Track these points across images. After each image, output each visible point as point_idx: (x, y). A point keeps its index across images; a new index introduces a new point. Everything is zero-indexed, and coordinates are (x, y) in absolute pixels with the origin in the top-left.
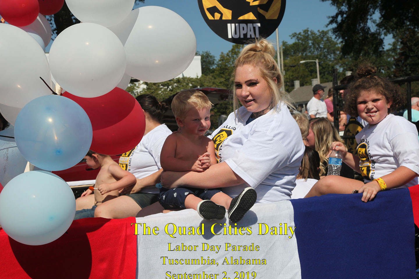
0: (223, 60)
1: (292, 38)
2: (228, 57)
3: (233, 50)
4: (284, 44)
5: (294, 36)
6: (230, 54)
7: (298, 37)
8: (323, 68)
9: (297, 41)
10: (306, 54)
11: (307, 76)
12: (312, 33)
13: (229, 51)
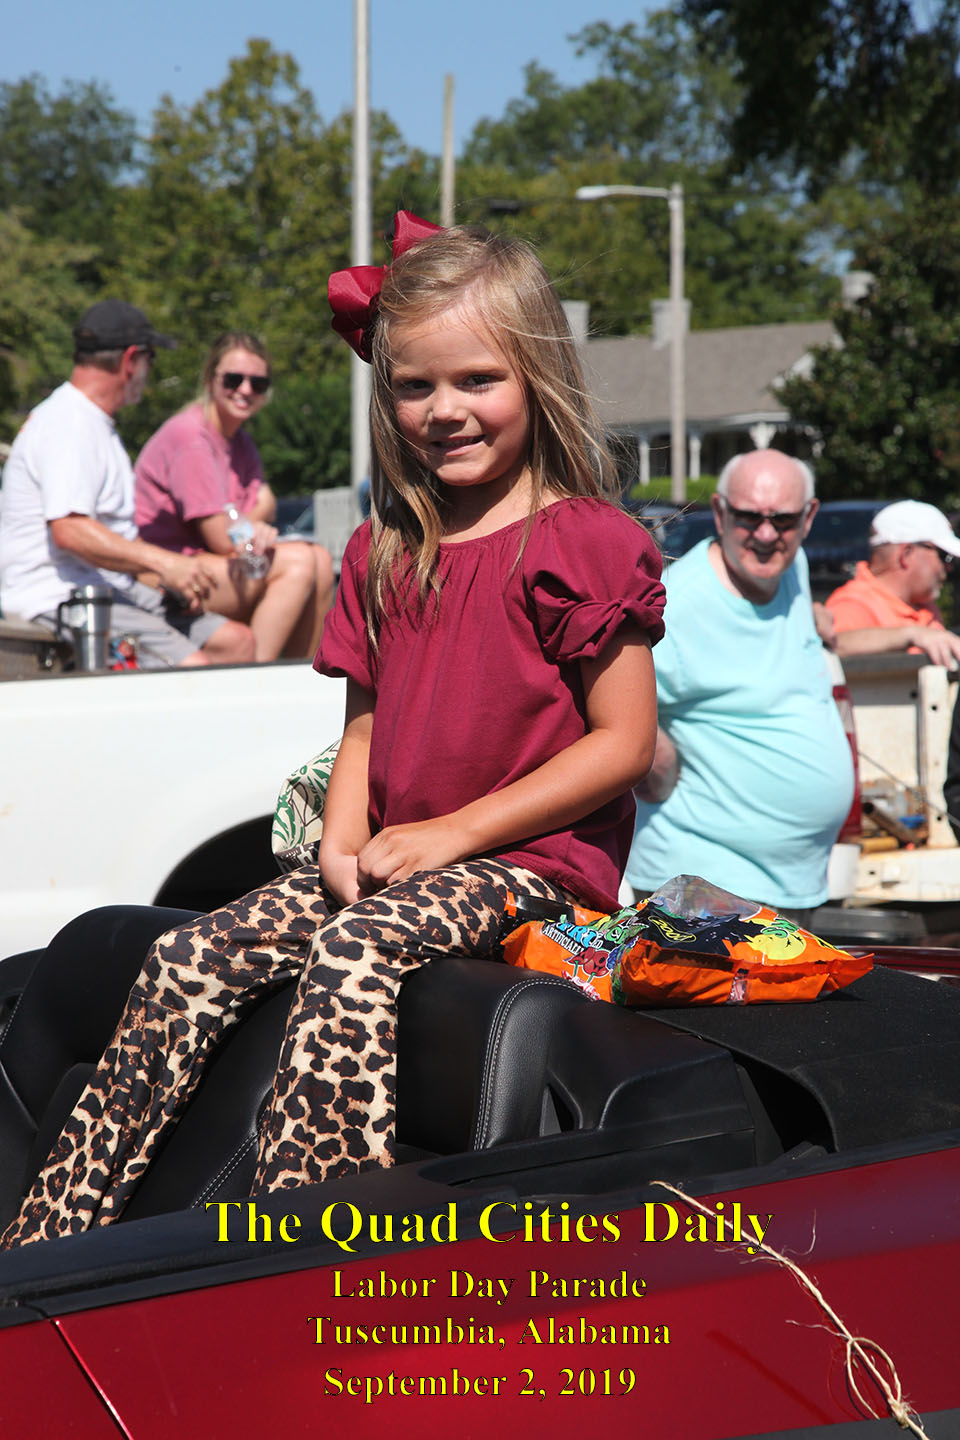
1: (580, 53)
2: (199, 128)
4: (537, 80)
8: (742, 246)
10: (655, 158)
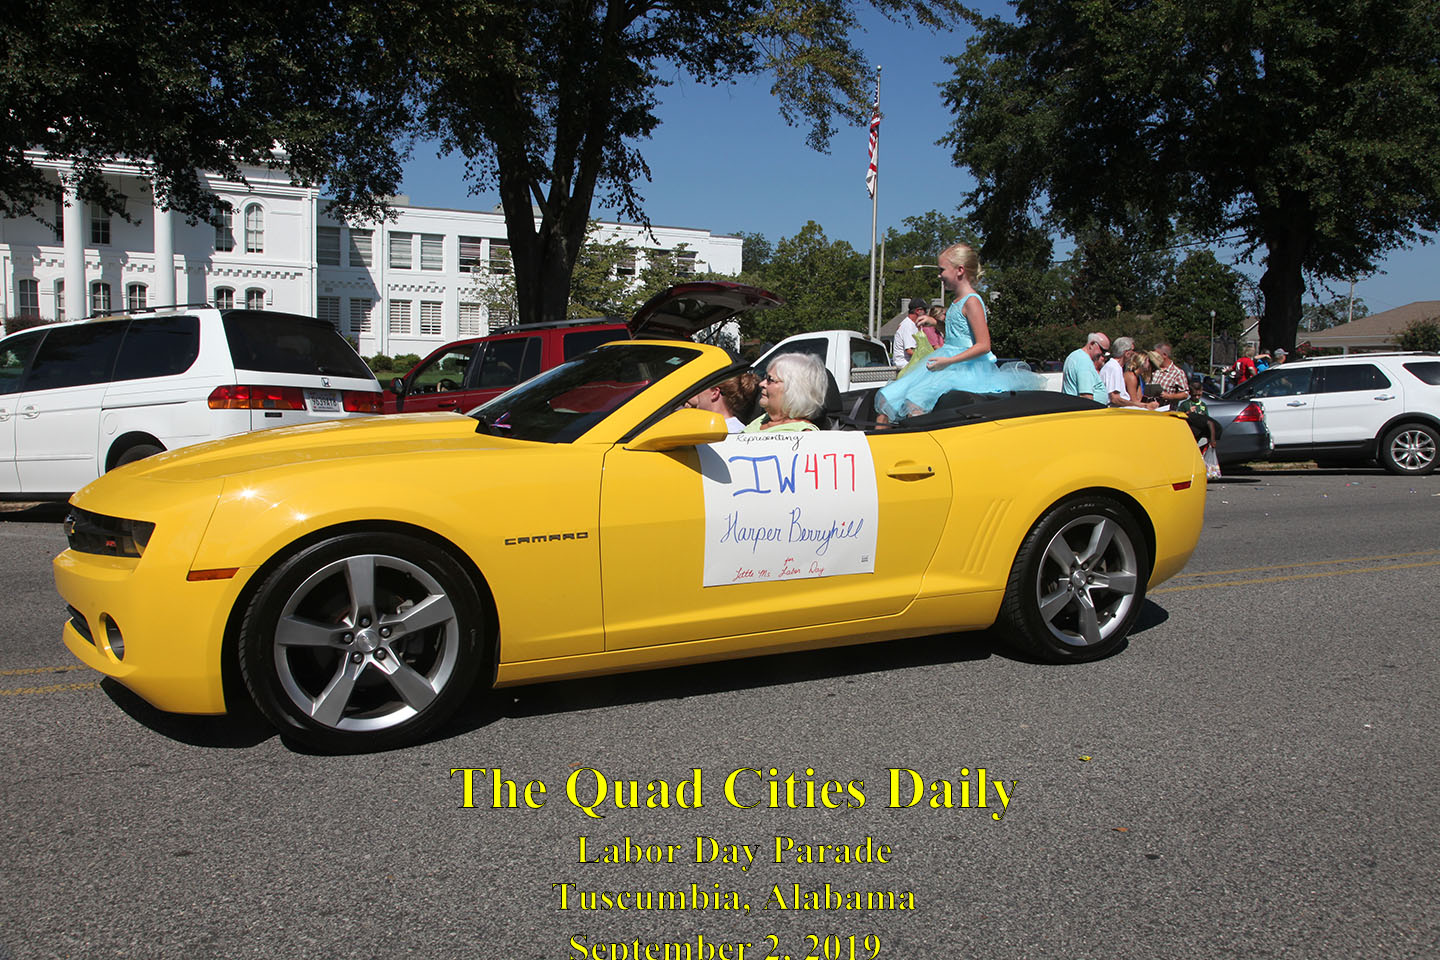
0: (783, 251)
1: (905, 225)
2: (792, 247)
3: (802, 234)
4: (892, 233)
6: (797, 242)
7: (916, 224)
9: (915, 231)
11: (926, 294)
12: (942, 219)
13: (796, 237)
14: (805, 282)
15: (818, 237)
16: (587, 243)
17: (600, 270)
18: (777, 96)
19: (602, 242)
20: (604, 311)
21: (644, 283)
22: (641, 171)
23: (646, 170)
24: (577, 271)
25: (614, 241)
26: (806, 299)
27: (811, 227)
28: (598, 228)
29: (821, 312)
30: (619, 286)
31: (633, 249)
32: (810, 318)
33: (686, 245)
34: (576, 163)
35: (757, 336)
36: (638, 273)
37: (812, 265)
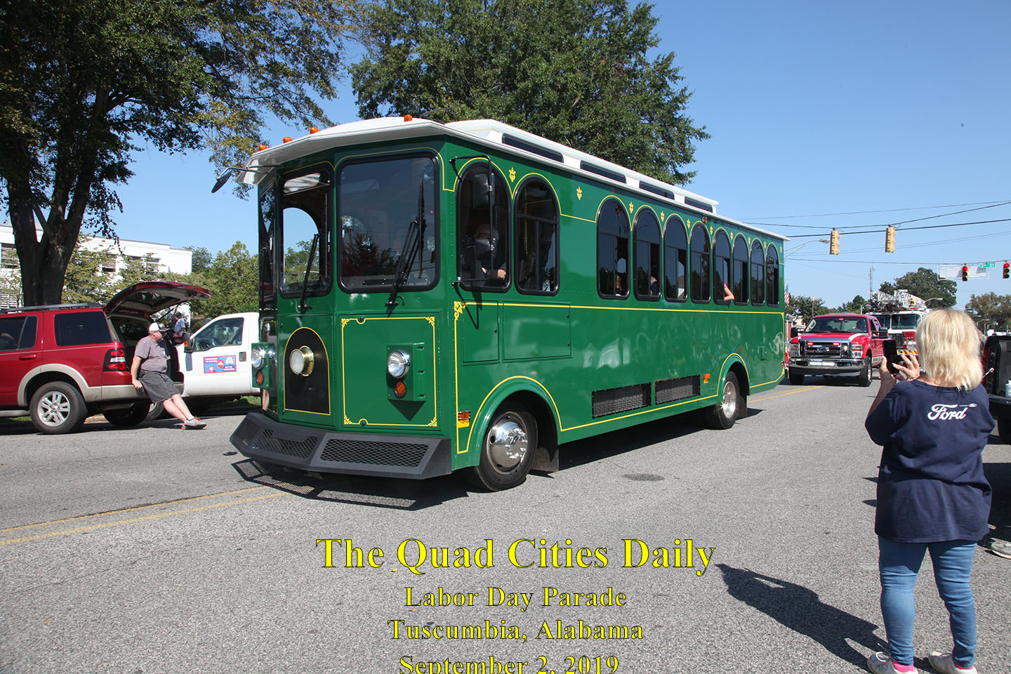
0: (220, 260)
3: (232, 250)
5: (301, 245)
6: (229, 254)
7: (305, 246)
13: (228, 251)
14: (234, 279)
15: (243, 251)
16: (79, 250)
17: (89, 268)
18: (213, 163)
19: (91, 250)
20: (92, 296)
21: (122, 278)
22: (116, 205)
23: (120, 205)
24: (71, 268)
25: (100, 249)
26: (235, 290)
27: (238, 245)
28: (88, 240)
29: (245, 298)
30: (103, 279)
31: (114, 255)
32: (238, 302)
33: (153, 254)
34: (70, 196)
35: (203, 313)
36: (117, 271)
37: (239, 269)
